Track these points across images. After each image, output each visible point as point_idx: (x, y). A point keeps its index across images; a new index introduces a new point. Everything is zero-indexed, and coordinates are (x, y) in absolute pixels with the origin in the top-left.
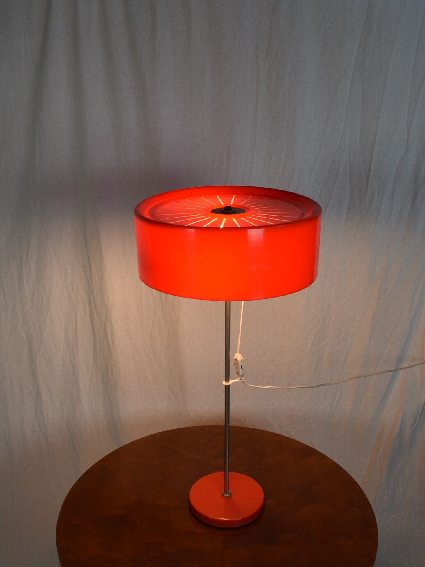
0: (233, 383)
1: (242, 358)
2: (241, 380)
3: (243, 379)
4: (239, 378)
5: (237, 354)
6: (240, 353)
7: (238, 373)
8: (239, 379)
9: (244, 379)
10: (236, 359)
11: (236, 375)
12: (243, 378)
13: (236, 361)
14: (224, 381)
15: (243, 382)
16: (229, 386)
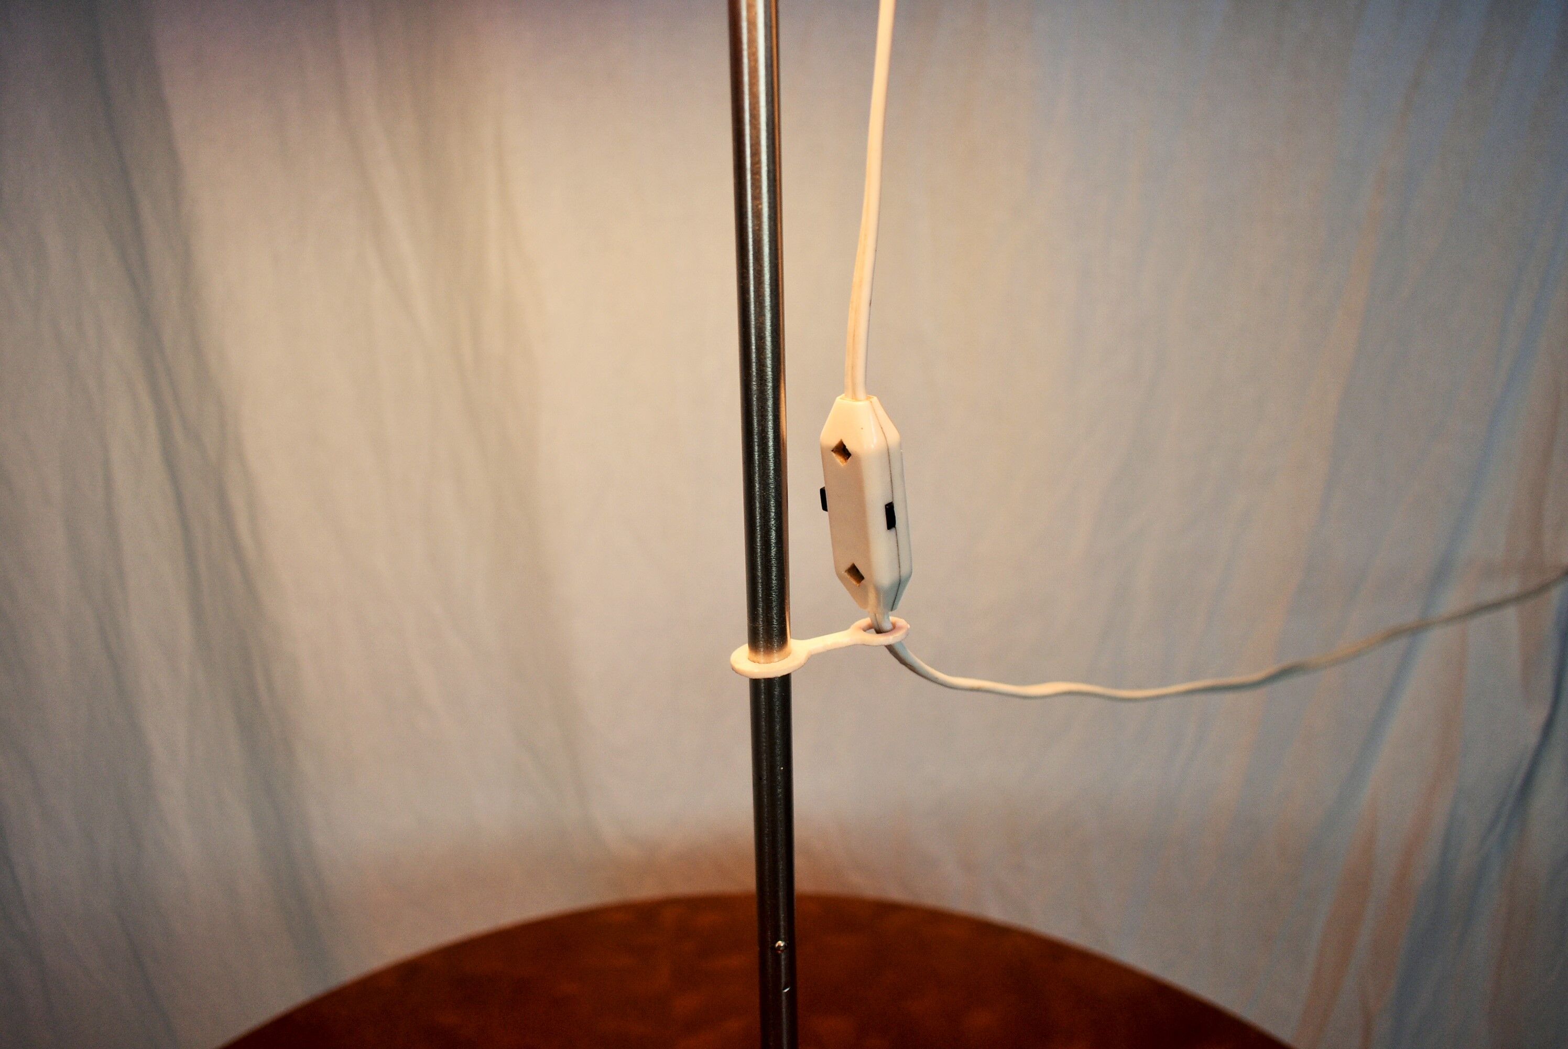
0: (814, 659)
1: (893, 436)
2: (879, 631)
3: (894, 627)
4: (866, 621)
5: (841, 401)
6: (870, 390)
7: (855, 573)
8: (867, 629)
9: (901, 622)
10: (842, 450)
11: (841, 590)
12: (892, 619)
13: (839, 460)
14: (745, 648)
15: (890, 648)
16: (785, 680)
